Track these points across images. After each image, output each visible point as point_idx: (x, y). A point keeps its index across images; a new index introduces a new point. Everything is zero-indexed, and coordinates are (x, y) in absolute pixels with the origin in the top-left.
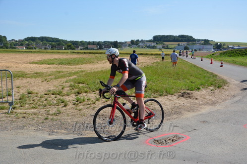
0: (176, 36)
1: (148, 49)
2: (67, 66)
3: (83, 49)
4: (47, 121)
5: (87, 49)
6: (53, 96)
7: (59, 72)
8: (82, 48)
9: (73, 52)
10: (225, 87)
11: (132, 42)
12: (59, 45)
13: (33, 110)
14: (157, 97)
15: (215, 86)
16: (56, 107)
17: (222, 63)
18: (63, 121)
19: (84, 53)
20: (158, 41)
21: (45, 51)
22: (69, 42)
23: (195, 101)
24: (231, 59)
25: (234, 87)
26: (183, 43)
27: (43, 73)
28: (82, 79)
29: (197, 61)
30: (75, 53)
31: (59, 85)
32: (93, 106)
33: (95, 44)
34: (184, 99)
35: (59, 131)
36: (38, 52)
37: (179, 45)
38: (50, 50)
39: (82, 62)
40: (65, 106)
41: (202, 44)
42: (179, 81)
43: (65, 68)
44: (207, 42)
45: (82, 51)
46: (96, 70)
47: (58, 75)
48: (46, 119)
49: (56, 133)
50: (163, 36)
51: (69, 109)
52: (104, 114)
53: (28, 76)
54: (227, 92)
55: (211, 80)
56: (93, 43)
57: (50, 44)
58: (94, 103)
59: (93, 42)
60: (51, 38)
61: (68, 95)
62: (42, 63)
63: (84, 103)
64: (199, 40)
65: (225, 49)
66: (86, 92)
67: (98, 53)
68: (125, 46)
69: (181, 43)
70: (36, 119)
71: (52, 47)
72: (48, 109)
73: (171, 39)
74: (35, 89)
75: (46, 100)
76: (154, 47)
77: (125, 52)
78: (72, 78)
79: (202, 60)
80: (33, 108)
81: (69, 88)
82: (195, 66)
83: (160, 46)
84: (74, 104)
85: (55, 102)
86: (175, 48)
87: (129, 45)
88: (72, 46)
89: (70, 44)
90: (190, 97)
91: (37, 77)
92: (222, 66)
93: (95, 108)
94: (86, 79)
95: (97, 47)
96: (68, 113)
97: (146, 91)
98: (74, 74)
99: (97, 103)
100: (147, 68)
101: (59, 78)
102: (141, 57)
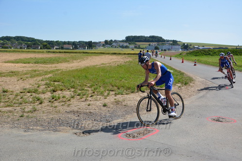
0: (147, 37)
1: (121, 49)
2: (43, 65)
3: (59, 49)
4: (23, 118)
5: (62, 48)
6: (29, 94)
7: (35, 71)
8: (58, 47)
9: (49, 52)
10: (191, 84)
11: (106, 42)
12: (34, 44)
13: (8, 108)
14: (129, 94)
15: (182, 83)
16: (32, 104)
18: (38, 118)
19: (60, 52)
20: (130, 41)
21: (20, 50)
22: (45, 41)
25: (199, 83)
26: (154, 43)
27: (19, 72)
28: (58, 77)
29: (166, 61)
30: (51, 52)
31: (35, 83)
32: (68, 103)
35: (35, 127)
36: (14, 51)
37: (150, 45)
38: (26, 50)
39: (58, 61)
40: (41, 103)
41: (171, 45)
43: (40, 67)
44: (175, 43)
45: (58, 51)
46: (70, 69)
47: (34, 74)
48: (21, 116)
49: (32, 129)
50: (135, 37)
51: (45, 106)
52: (80, 110)
53: (3, 75)
54: (193, 89)
55: (179, 77)
56: (69, 43)
57: (26, 44)
58: (69, 100)
59: (69, 42)
60: (27, 37)
61: (44, 93)
62: (18, 62)
63: (59, 101)
64: (168, 41)
65: (191, 49)
66: (61, 90)
67: (73, 53)
68: (99, 46)
69: (151, 43)
70: (12, 117)
71: (27, 47)
72: (23, 107)
73: (142, 40)
74: (10, 88)
75: (21, 98)
76: (126, 47)
77: (99, 52)
78: (47, 76)
79: (171, 59)
80: (9, 106)
81: (44, 87)
83: (132, 46)
84: (50, 102)
85: (31, 100)
86: (146, 48)
87: (103, 45)
88: (48, 45)
89: (45, 44)
91: (13, 76)
93: (70, 104)
94: (62, 77)
95: (72, 46)
96: (44, 110)
97: (119, 89)
98: (50, 72)
99: (72, 100)
100: (120, 66)
101: (34, 76)
102: (114, 57)
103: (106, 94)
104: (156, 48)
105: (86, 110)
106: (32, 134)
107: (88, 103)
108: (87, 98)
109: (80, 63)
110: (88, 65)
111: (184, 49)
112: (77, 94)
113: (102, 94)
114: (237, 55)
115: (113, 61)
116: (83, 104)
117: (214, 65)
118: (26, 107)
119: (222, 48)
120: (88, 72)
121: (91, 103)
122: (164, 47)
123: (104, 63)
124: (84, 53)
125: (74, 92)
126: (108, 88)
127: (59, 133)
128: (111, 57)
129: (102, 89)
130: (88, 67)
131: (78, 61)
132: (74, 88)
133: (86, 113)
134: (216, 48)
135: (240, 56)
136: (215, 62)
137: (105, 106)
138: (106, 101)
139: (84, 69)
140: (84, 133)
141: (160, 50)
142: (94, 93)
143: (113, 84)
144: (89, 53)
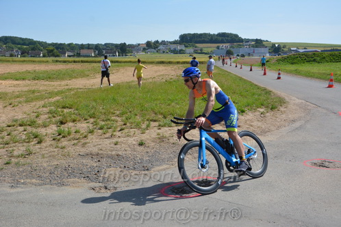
0: (214, 35)
1: (172, 55)
2: (47, 83)
3: (73, 56)
4: (9, 166)
5: (79, 55)
6: (21, 129)
7: (33, 92)
8: (71, 54)
9: (57, 61)
10: (282, 109)
11: (148, 44)
12: (33, 49)
15: (268, 108)
16: (25, 144)
17: (279, 74)
18: (34, 165)
19: (75, 62)
20: (187, 42)
21: (10, 59)
22: (50, 45)
24: (293, 67)
25: (294, 107)
26: (224, 45)
27: (6, 94)
28: (69, 102)
29: (244, 72)
30: (60, 62)
31: (32, 110)
32: (83, 141)
33: (92, 48)
35: (28, 180)
37: (218, 48)
38: (19, 58)
39: (71, 75)
40: (39, 142)
41: (253, 46)
43: (42, 86)
44: (260, 43)
45: (71, 59)
46: (91, 87)
47: (31, 97)
48: (7, 163)
49: (23, 183)
50: (195, 35)
51: (46, 147)
52: (102, 152)
54: (284, 116)
55: (262, 98)
56: (89, 47)
57: (19, 49)
58: (85, 137)
59: (89, 45)
60: (21, 38)
61: (45, 126)
62: (6, 79)
63: (69, 137)
64: (248, 41)
65: (285, 53)
66: (74, 121)
67: (95, 62)
68: (138, 51)
69: (221, 45)
71: (22, 54)
72: (11, 149)
73: (206, 39)
75: (8, 135)
76: (181, 52)
78: (53, 100)
79: (251, 70)
81: (46, 116)
82: (241, 79)
83: (190, 50)
84: (54, 140)
85: (24, 137)
86: (212, 52)
87: (144, 49)
88: (55, 50)
89: (51, 48)
92: (279, 78)
93: (86, 143)
94: (76, 101)
95: (94, 52)
96: (44, 152)
97: (165, 117)
98: (57, 94)
99: (90, 136)
100: (169, 82)
101: (32, 100)
102: (161, 67)
103: (144, 126)
104: (229, 53)
105: (112, 151)
106: (23, 192)
107: (115, 140)
108: (115, 133)
110: (118, 81)
111: (273, 54)
112: (99, 126)
113: (138, 126)
115: (159, 74)
116: (108, 141)
117: (320, 78)
118: (14, 148)
119: (337, 50)
120: (118, 93)
121: (119, 140)
122: (242, 51)
123: (145, 77)
124: (112, 62)
125: (95, 123)
126: (148, 117)
127: (66, 188)
128: (155, 68)
129: (138, 119)
130: (118, 85)
132: (94, 118)
133: (111, 157)
134: (326, 51)
136: (324, 74)
137: (141, 144)
138: (144, 137)
140: (106, 188)
141: (235, 56)
142: (125, 124)
143: (156, 111)
144: (120, 62)
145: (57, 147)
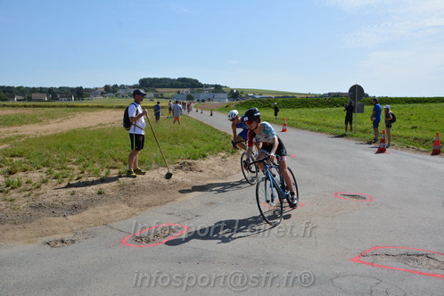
0: (174, 79)
3: (24, 100)
5: (30, 99)
8: (21, 98)
9: (4, 106)
11: (107, 88)
15: (228, 151)
19: (25, 106)
20: (147, 86)
23: (199, 174)
26: (185, 90)
28: (19, 149)
29: (204, 117)
30: (8, 106)
32: (35, 192)
33: (45, 92)
34: (183, 173)
37: (178, 92)
39: (21, 121)
41: (213, 92)
42: (177, 146)
44: (219, 89)
45: (21, 103)
46: (43, 134)
50: (155, 80)
55: (223, 142)
56: (41, 90)
58: (38, 187)
59: (41, 88)
63: (19, 189)
64: (207, 86)
65: (243, 98)
66: (25, 170)
67: (49, 107)
68: (95, 95)
69: (181, 90)
73: (166, 84)
77: (95, 104)
79: (211, 115)
82: (202, 123)
83: (150, 94)
84: (1, 192)
86: (173, 98)
87: (102, 93)
88: (3, 94)
90: (191, 170)
93: (39, 194)
94: (27, 148)
95: (48, 96)
97: (125, 164)
98: (5, 141)
99: (43, 186)
103: (103, 174)
104: (190, 98)
105: (68, 202)
107: (71, 190)
108: (71, 182)
109: (61, 124)
110: (75, 127)
111: (232, 99)
112: (53, 176)
113: (96, 174)
114: (308, 107)
116: (63, 192)
119: (288, 97)
120: (74, 139)
121: (76, 189)
122: (202, 96)
123: (103, 123)
124: (68, 106)
125: (49, 172)
126: (107, 164)
128: (115, 113)
129: (97, 166)
130: (74, 131)
131: (58, 120)
132: (48, 166)
134: (279, 97)
135: (311, 109)
137: (100, 193)
138: (104, 186)
139: (69, 133)
140: (63, 242)
141: (196, 100)
142: (82, 173)
143: (116, 157)
144: (77, 107)
145: (6, 200)
